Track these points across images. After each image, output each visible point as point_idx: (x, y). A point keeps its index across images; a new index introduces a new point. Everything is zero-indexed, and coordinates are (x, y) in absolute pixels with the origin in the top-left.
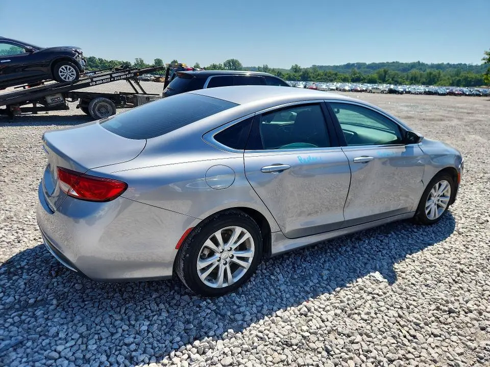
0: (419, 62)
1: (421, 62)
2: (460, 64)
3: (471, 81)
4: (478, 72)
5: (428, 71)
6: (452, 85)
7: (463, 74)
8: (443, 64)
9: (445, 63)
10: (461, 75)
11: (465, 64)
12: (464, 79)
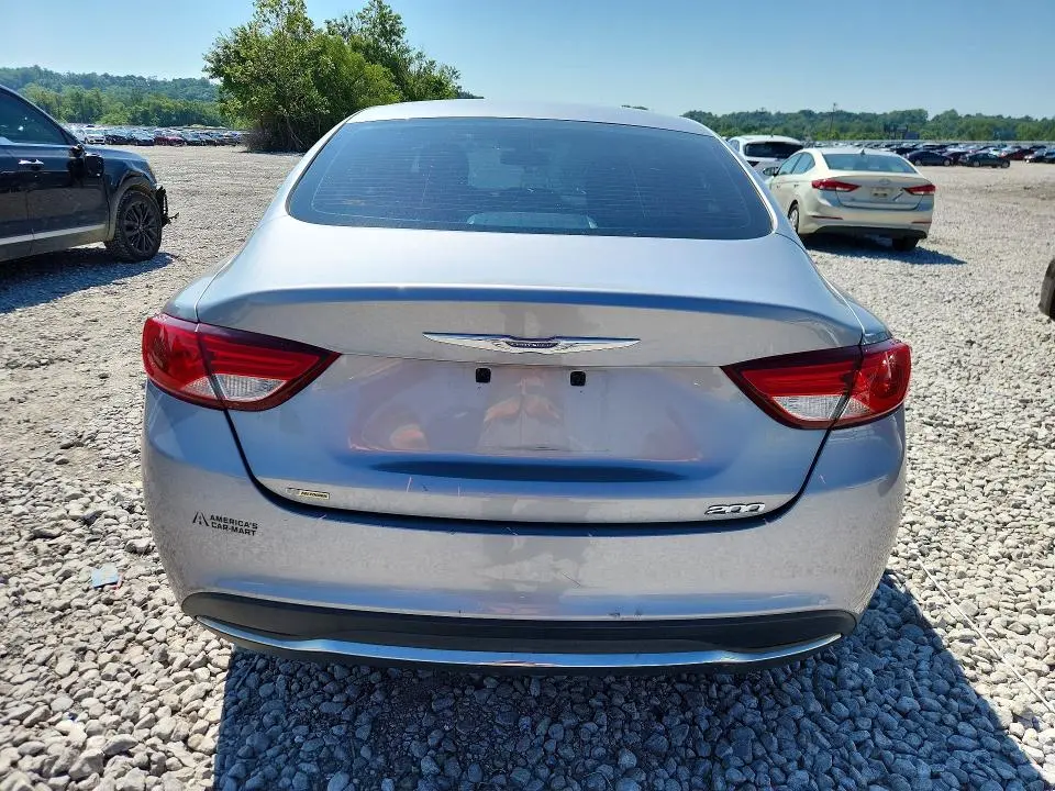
0: (36, 67)
1: (42, 68)
2: (131, 77)
3: (169, 116)
4: (173, 96)
5: (67, 90)
6: (134, 122)
7: (148, 98)
8: (94, 74)
9: (100, 73)
10: (145, 101)
11: (141, 78)
12: (155, 110)
